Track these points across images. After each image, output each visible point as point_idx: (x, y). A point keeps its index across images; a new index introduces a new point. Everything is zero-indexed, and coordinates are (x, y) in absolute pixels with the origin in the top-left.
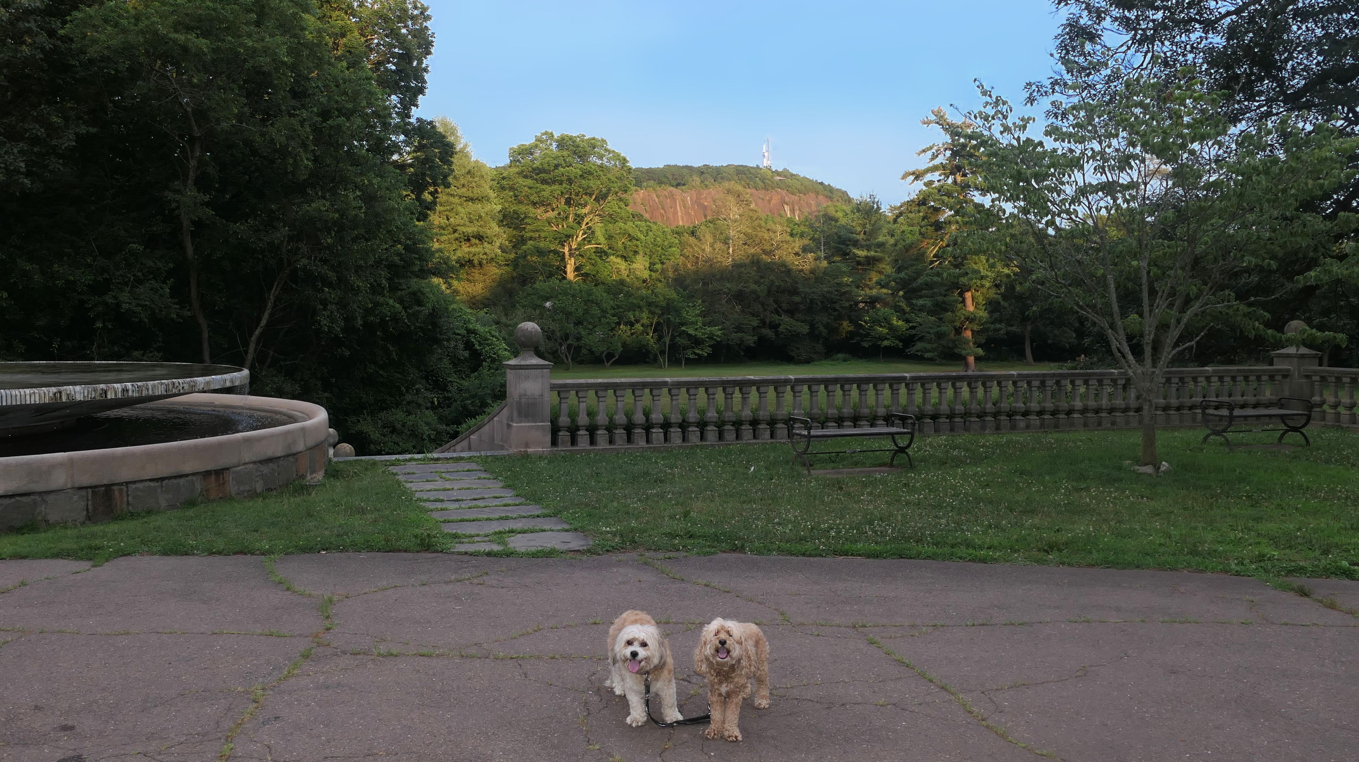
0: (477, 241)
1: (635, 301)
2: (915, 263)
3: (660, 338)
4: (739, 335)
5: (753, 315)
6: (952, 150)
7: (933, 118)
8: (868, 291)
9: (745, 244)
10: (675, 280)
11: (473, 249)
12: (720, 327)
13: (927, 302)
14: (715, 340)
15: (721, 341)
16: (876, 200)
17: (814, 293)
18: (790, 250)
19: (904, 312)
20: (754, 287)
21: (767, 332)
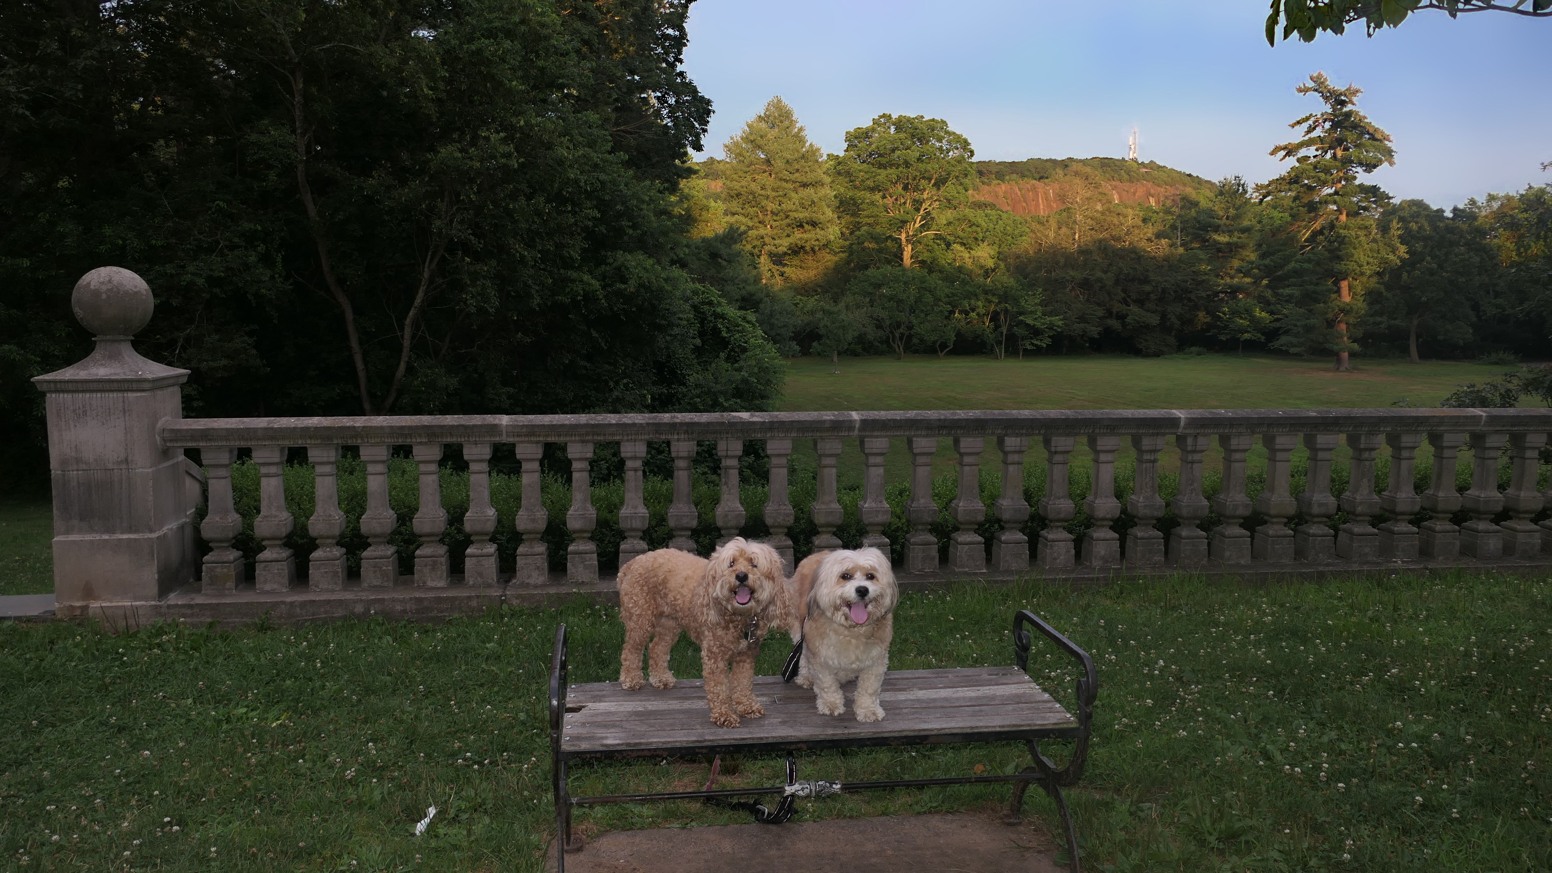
0: (810, 227)
1: (971, 290)
2: (1282, 248)
3: (997, 327)
4: (1082, 325)
5: (1099, 305)
6: (1332, 121)
7: (1311, 84)
8: (1228, 280)
9: (1092, 229)
10: (1017, 267)
11: (805, 236)
12: (1061, 317)
13: (1296, 292)
14: (1055, 330)
15: (1062, 332)
16: (1242, 182)
17: (1166, 281)
18: (1142, 236)
19: (1268, 303)
20: (1099, 274)
21: (1114, 324)
